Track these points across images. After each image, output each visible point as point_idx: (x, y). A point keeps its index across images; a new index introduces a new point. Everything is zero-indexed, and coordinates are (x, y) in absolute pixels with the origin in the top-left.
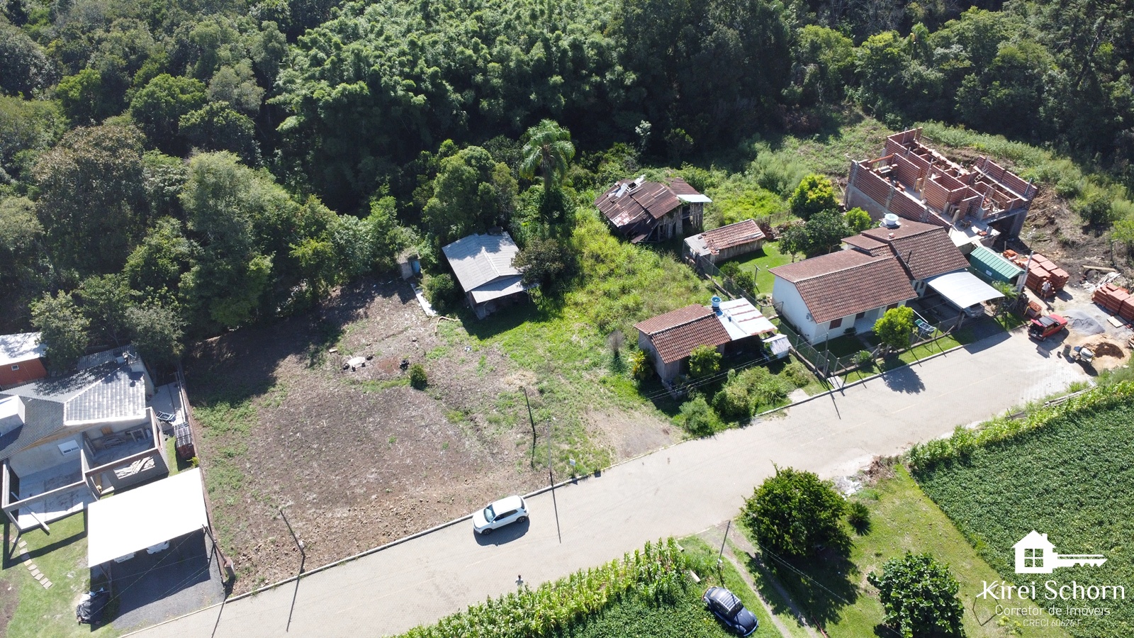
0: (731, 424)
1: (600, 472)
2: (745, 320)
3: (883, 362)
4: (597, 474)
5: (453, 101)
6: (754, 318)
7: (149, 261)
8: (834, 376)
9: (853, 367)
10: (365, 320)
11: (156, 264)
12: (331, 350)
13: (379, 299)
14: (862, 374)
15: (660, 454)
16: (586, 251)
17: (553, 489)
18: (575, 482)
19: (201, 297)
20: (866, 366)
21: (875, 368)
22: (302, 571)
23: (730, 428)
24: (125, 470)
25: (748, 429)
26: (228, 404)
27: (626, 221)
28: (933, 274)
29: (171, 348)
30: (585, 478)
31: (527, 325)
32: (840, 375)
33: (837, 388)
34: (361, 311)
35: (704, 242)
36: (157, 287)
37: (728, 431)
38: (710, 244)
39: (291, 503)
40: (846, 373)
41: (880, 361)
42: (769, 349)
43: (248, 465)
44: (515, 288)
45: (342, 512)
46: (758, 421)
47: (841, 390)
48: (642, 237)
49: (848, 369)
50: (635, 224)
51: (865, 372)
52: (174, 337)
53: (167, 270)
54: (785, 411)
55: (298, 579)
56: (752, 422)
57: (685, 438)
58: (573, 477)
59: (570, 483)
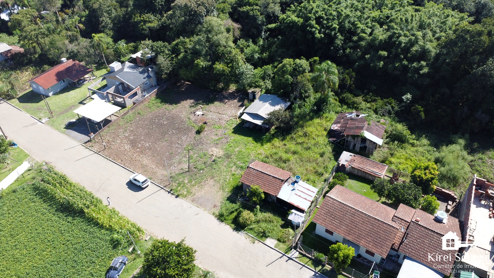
0: (233, 225)
1: (178, 197)
2: (300, 196)
3: (329, 269)
4: (177, 197)
5: (336, 43)
6: (306, 199)
7: (177, 45)
8: (297, 251)
9: (310, 256)
10: (223, 104)
11: (178, 47)
12: (201, 106)
13: (236, 101)
14: (310, 263)
15: (200, 210)
16: (306, 129)
17: (162, 188)
18: (169, 192)
19: (179, 64)
20: (316, 262)
21: (320, 267)
22: (99, 152)
23: (231, 226)
24: (118, 99)
25: (235, 233)
26: (160, 101)
27: (336, 128)
28: (414, 258)
29: (162, 74)
30: (172, 194)
31: (250, 139)
32: (300, 253)
33: (289, 256)
34: (227, 101)
35: (349, 158)
36: (173, 54)
37: (228, 226)
38: (352, 161)
39: (127, 135)
40: (304, 255)
41: (328, 267)
42: (288, 215)
43: (138, 119)
44: (259, 122)
45: (127, 147)
46: (242, 234)
47: (290, 259)
48: (334, 139)
49: (307, 255)
50: (337, 131)
51: (312, 264)
52: (166, 71)
53: (180, 50)
54: (257, 242)
55: (96, 153)
56: (240, 232)
57: (214, 214)
58: (171, 190)
59: (167, 191)
